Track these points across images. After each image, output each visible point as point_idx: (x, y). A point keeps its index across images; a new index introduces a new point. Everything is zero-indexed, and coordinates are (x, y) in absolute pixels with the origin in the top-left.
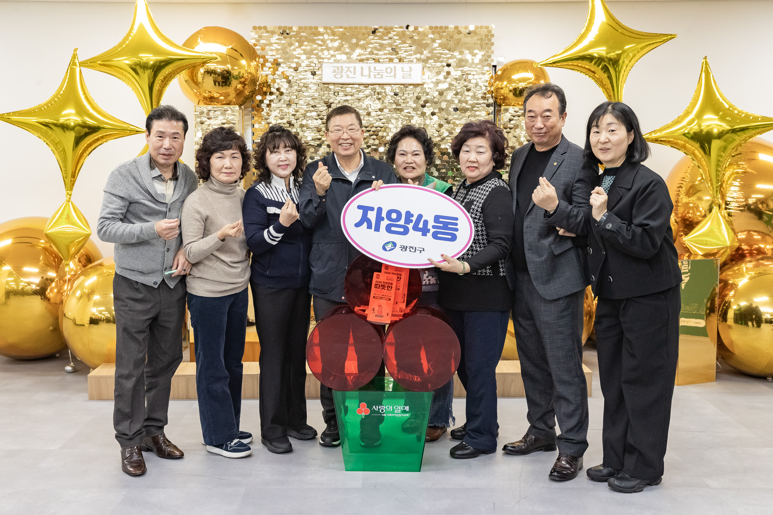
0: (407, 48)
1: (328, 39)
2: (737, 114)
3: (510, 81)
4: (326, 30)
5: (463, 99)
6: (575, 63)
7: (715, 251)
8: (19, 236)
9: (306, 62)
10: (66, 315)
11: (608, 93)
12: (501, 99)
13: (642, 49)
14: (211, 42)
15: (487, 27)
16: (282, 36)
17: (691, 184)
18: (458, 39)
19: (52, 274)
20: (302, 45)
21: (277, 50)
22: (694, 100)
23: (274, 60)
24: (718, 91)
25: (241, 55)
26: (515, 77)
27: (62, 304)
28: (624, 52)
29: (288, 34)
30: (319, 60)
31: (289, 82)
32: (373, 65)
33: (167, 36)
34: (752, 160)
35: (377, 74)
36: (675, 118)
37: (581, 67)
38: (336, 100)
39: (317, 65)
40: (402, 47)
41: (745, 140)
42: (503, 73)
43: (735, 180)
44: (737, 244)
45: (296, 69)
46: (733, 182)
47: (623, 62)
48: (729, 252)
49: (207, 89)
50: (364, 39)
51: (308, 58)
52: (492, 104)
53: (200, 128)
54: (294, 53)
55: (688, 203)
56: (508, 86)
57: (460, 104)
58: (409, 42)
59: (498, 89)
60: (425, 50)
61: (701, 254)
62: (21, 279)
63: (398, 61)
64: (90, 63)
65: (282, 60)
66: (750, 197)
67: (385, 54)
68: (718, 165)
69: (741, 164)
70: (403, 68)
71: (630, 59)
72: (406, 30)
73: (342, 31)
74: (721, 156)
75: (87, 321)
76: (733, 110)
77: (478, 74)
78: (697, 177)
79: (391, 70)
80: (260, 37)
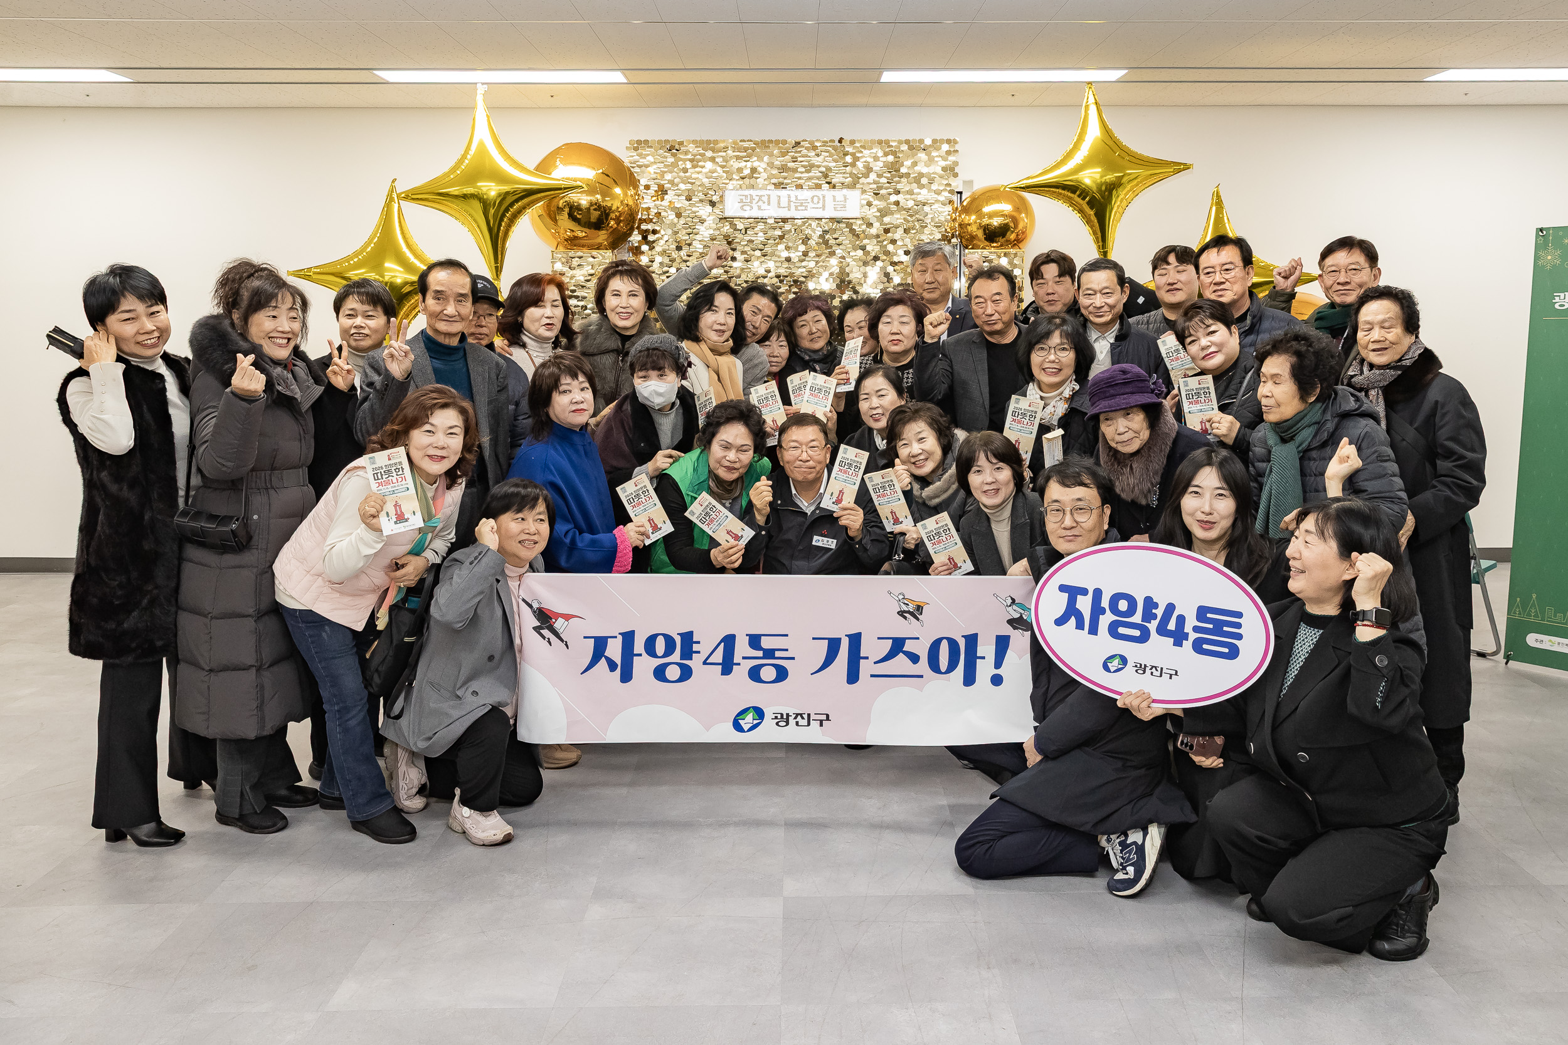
0: (840, 171)
1: (732, 159)
3: (981, 216)
4: (730, 146)
9: (703, 191)
14: (573, 164)
15: (949, 140)
16: (670, 154)
20: (698, 167)
21: (663, 172)
23: (659, 186)
25: (613, 180)
26: (986, 209)
29: (678, 152)
30: (721, 188)
31: (680, 217)
32: (793, 192)
33: (515, 157)
35: (799, 204)
38: (744, 240)
39: (718, 194)
40: (833, 168)
42: (970, 204)
45: (689, 199)
50: (782, 158)
54: (687, 176)
56: (977, 221)
58: (842, 161)
59: (963, 225)
63: (829, 187)
64: (414, 196)
65: (670, 186)
67: (810, 178)
70: (834, 196)
72: (839, 144)
73: (751, 147)
77: (937, 204)
79: (819, 199)
80: (640, 155)
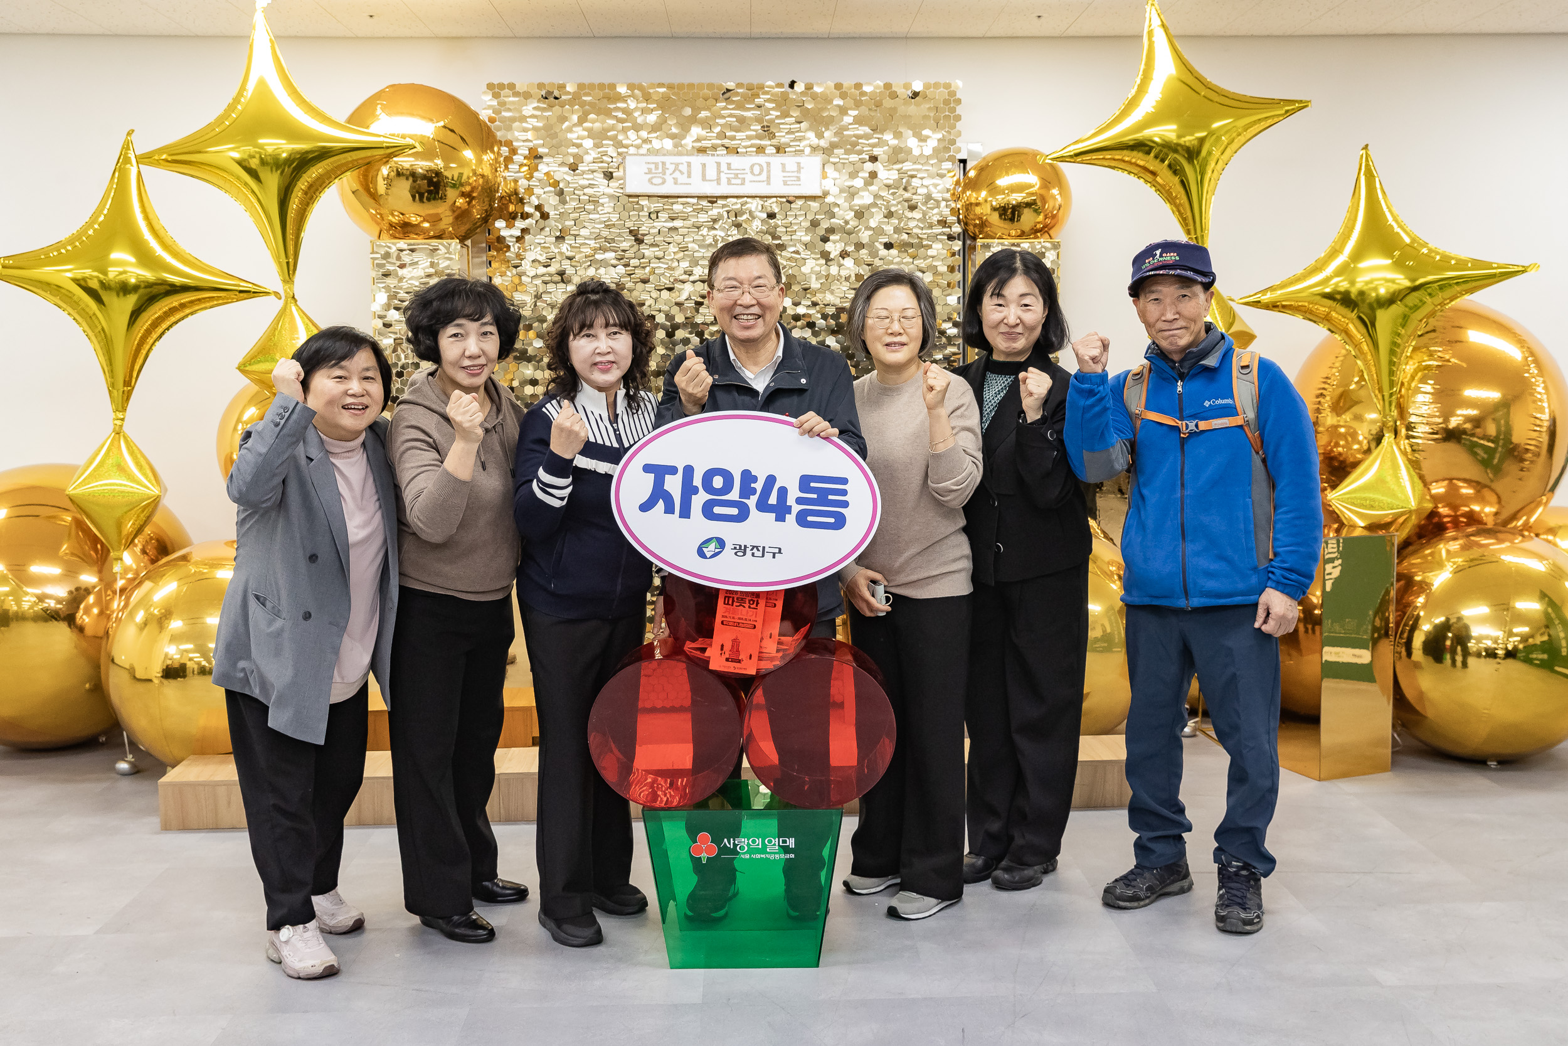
0: (792, 126)
1: (636, 109)
2: (1426, 255)
3: (994, 190)
4: (632, 91)
5: (902, 225)
6: (1118, 155)
7: (1388, 520)
8: (19, 503)
9: (593, 154)
10: (116, 661)
11: (1181, 214)
12: (975, 225)
13: (1247, 128)
14: (402, 114)
15: (947, 86)
16: (544, 103)
17: (1341, 390)
18: (891, 108)
19: (89, 578)
20: (586, 121)
21: (535, 129)
22: (1346, 227)
23: (530, 149)
24: (1390, 211)
25: (462, 138)
26: (1003, 182)
27: (108, 638)
28: (1211, 133)
29: (556, 98)
30: (620, 150)
31: (561, 193)
32: (725, 159)
33: (314, 103)
34: (1456, 342)
35: (733, 176)
36: (1311, 262)
37: (1130, 162)
38: (654, 227)
39: (614, 160)
40: (783, 124)
41: (1442, 304)
42: (978, 175)
43: (1423, 380)
44: (1429, 506)
45: (574, 168)
46: (1420, 385)
47: (1209, 153)
48: (1414, 520)
49: (395, 208)
50: (708, 109)
51: (597, 146)
52: (959, 235)
53: (383, 285)
54: (569, 136)
55: (1336, 427)
56: (990, 199)
57: (896, 236)
58: (796, 113)
59: (969, 206)
60: (827, 129)
61: (1362, 524)
62: (25, 589)
63: (775, 151)
65: (546, 150)
66: (1453, 414)
67: (749, 138)
68: (1392, 352)
69: (1436, 351)
70: (783, 165)
71: (1223, 147)
72: (790, 90)
73: (663, 93)
74: (1399, 335)
75: (156, 671)
76: (1418, 248)
77: (931, 176)
78: (1353, 376)
79: (762, 170)
80: (502, 104)
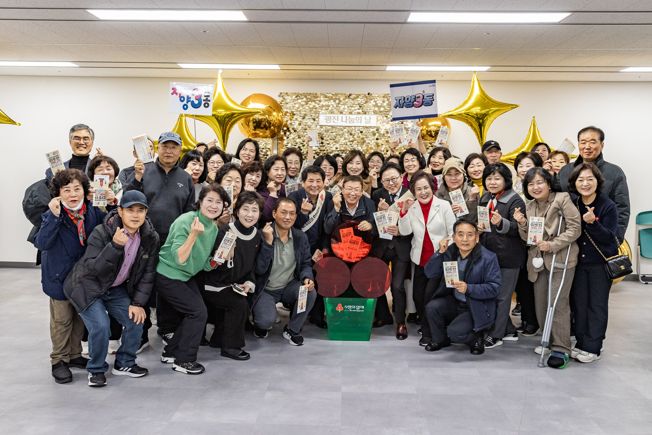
1: (323, 100)
3: (428, 126)
4: (322, 95)
14: (257, 102)
16: (296, 98)
20: (308, 104)
22: (526, 139)
23: (292, 112)
25: (273, 109)
29: (300, 97)
31: (300, 124)
35: (350, 120)
38: (327, 135)
40: (366, 105)
45: (304, 118)
63: (363, 113)
67: (356, 109)
70: (365, 117)
72: (368, 95)
73: (331, 96)
79: (359, 119)
80: (284, 99)
